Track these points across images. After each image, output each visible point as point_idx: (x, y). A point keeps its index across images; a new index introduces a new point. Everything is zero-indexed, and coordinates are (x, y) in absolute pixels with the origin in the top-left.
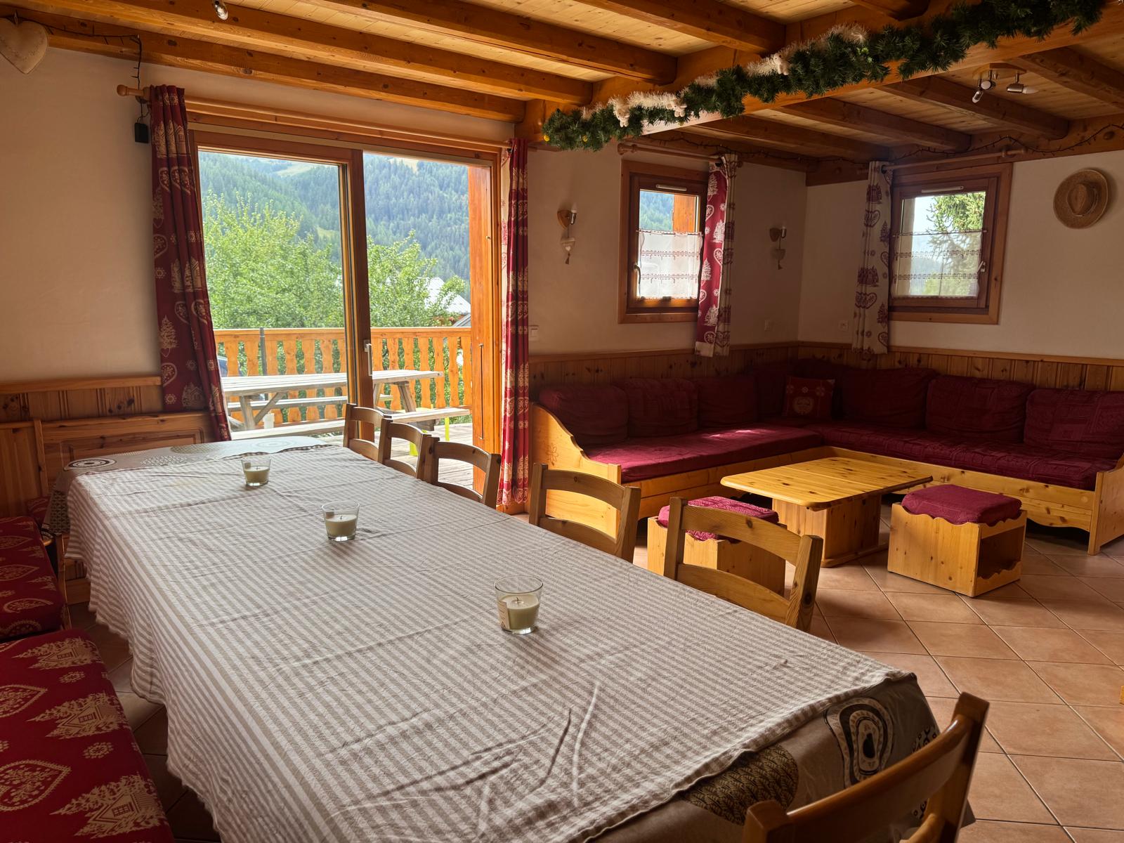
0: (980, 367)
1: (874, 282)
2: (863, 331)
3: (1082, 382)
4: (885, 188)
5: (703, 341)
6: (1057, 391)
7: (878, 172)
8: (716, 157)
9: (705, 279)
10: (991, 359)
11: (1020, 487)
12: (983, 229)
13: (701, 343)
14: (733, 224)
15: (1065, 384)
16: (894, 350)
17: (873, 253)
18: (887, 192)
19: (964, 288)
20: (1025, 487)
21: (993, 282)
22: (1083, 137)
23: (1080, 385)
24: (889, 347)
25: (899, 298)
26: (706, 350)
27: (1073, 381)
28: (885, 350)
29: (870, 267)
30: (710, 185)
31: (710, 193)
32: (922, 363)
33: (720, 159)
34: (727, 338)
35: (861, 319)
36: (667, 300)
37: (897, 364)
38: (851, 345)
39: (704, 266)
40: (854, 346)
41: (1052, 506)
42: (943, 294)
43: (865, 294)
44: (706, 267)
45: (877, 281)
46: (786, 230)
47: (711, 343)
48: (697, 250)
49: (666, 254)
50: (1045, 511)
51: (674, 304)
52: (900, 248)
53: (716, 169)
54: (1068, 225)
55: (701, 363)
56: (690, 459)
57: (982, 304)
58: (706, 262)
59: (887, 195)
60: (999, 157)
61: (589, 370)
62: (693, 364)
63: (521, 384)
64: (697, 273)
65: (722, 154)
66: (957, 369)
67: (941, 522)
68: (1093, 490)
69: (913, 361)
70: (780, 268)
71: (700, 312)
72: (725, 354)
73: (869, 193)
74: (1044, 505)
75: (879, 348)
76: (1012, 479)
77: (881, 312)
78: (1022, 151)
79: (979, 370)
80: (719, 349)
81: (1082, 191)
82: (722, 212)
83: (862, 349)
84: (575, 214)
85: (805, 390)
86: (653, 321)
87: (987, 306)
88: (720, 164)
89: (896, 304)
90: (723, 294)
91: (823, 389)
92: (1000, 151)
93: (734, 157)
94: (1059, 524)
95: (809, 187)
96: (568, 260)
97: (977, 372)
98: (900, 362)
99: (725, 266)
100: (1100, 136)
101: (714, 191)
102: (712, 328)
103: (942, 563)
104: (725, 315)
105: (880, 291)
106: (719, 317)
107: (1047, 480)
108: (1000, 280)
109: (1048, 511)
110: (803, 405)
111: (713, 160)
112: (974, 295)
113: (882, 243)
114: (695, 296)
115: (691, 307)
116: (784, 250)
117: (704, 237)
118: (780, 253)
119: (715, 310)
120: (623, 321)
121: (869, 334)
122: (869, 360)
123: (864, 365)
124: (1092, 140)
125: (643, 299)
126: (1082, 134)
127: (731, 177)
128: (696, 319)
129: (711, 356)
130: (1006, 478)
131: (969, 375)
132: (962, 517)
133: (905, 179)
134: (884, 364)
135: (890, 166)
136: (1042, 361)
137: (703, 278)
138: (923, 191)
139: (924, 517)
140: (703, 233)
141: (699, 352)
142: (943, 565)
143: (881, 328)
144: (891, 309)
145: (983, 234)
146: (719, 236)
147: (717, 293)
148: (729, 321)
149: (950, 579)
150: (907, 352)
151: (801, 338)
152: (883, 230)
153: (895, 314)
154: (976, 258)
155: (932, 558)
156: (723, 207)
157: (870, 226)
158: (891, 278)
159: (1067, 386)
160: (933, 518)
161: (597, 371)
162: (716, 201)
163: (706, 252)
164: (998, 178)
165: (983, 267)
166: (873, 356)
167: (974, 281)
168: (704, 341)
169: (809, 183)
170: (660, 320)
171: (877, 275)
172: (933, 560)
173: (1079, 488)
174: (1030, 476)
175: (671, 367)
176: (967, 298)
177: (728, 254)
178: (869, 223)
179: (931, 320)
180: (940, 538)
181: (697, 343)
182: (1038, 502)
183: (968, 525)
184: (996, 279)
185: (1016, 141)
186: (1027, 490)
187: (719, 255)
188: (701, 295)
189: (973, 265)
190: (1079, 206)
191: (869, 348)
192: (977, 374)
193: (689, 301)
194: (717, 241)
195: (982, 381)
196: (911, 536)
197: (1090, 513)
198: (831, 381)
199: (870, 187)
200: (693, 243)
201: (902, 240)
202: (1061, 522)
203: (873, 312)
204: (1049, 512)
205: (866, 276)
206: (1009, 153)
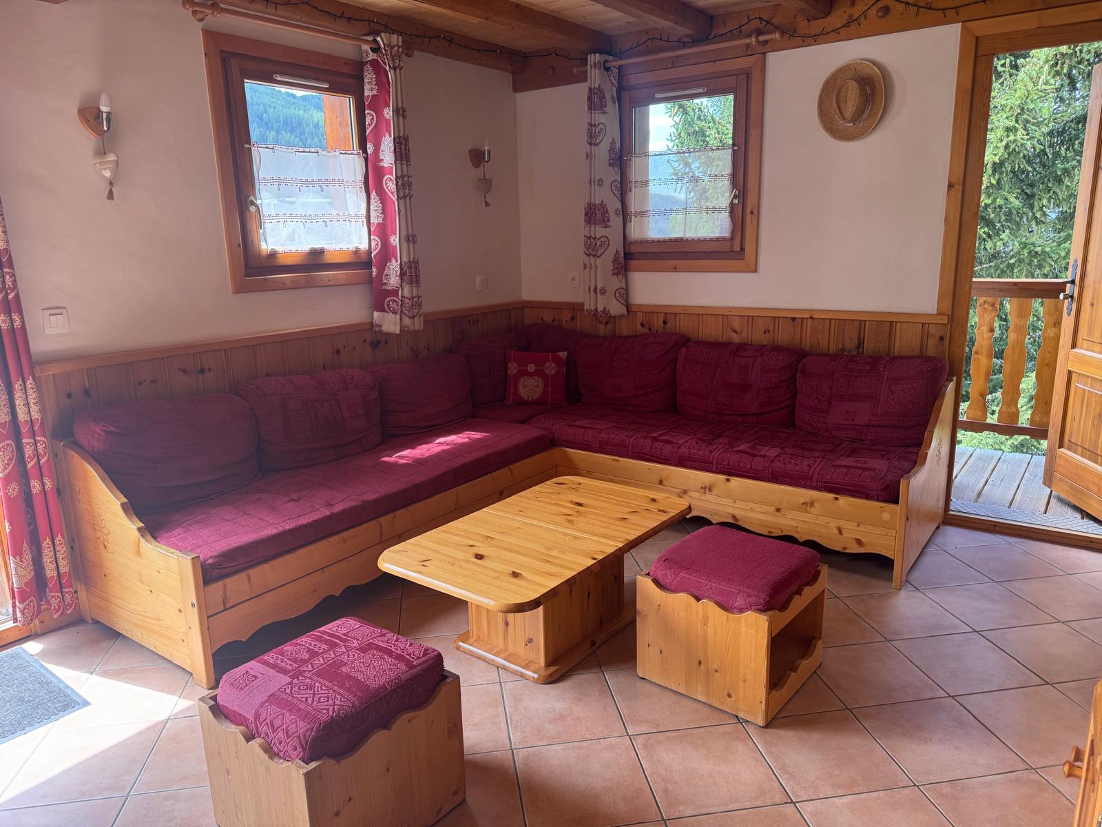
0: (737, 328)
1: (605, 222)
2: (596, 288)
3: (861, 343)
4: (610, 92)
5: (383, 310)
6: (834, 357)
7: (600, 68)
8: (370, 38)
9: (376, 222)
10: (750, 317)
11: (802, 501)
12: (734, 145)
13: (381, 314)
14: (406, 139)
15: (841, 347)
16: (634, 309)
17: (600, 182)
18: (613, 97)
19: (714, 226)
20: (808, 500)
21: (748, 216)
22: (851, 16)
23: (858, 348)
24: (628, 306)
25: (636, 242)
26: (390, 323)
27: (850, 343)
28: (624, 311)
29: (597, 202)
30: (366, 81)
31: (367, 93)
32: (668, 325)
33: (375, 41)
34: (419, 305)
35: (593, 271)
36: (317, 253)
37: (639, 327)
38: (582, 305)
39: (372, 201)
40: (586, 307)
41: (844, 524)
42: (690, 235)
43: (594, 238)
44: (375, 204)
45: (608, 221)
46: (489, 151)
47: (395, 312)
48: (360, 177)
49: (307, 183)
50: (836, 531)
51: (329, 259)
52: (634, 175)
53: (372, 56)
54: (835, 137)
55: (386, 342)
56: (343, 512)
57: (737, 248)
58: (373, 195)
59: (614, 102)
60: (748, 45)
61: (185, 371)
62: (375, 345)
63: (22, 416)
64: (363, 211)
65: (377, 33)
66: (710, 331)
67: (709, 607)
68: (897, 502)
69: (658, 323)
70: (487, 204)
71: (374, 269)
72: (417, 327)
73: (589, 99)
74: (834, 524)
75: (616, 309)
76: (791, 488)
77: (615, 260)
78: (777, 36)
79: (735, 331)
80: (407, 321)
81: (852, 91)
82: (388, 122)
83: (596, 310)
84: (109, 114)
85: (531, 368)
86: (296, 286)
87: (742, 249)
88: (376, 50)
89: (634, 249)
90: (405, 244)
91: (553, 365)
92: (750, 36)
93: (396, 39)
94: (854, 549)
95: (518, 95)
96: (111, 192)
97: (735, 335)
98: (642, 325)
99: (402, 202)
100: (873, 12)
101: (372, 89)
102: (394, 292)
103: (716, 671)
104: (411, 273)
105: (613, 232)
106: (402, 275)
107: (836, 489)
108: (756, 213)
109: (840, 531)
110: (530, 388)
111: (367, 42)
112: (726, 233)
113: (611, 168)
114: (364, 246)
115: (361, 262)
116: (491, 180)
117: (366, 159)
118: (485, 184)
119: (394, 267)
120: (240, 288)
121: (603, 291)
122: (607, 323)
123: (602, 330)
124: (862, 19)
125: (273, 255)
126: (850, 11)
127: (395, 69)
128: (370, 280)
129: (398, 332)
130: (783, 487)
131: (724, 340)
132: (739, 602)
133: (635, 79)
134: (625, 329)
135: (614, 61)
136: (811, 318)
137: (373, 220)
138: (658, 96)
139: (683, 599)
140: (365, 151)
141: (380, 326)
142: (718, 674)
143: (616, 283)
144: (628, 256)
145: (734, 151)
146: (387, 157)
147: (395, 240)
148: (418, 282)
149: (729, 696)
150: (650, 312)
151: (526, 296)
152: (612, 150)
153: (633, 262)
154: (726, 184)
155: (700, 663)
156: (388, 113)
157: (594, 144)
158: (625, 215)
159: (843, 350)
160: (698, 599)
161: (202, 371)
162: (377, 104)
163: (372, 180)
164: (748, 74)
165: (735, 197)
166: (610, 319)
167: (725, 216)
168: (386, 312)
169: (517, 88)
170: (310, 285)
171: (607, 212)
172: (703, 666)
173: (878, 500)
174: (815, 484)
175: (338, 352)
176: (718, 239)
177: (404, 184)
178: (592, 140)
179: (675, 269)
180: (710, 632)
181: (376, 314)
182: (826, 519)
183: (750, 616)
184: (752, 213)
185: (768, 22)
186: (812, 504)
187: (390, 185)
188: (373, 244)
189: (722, 195)
190: (849, 111)
191: (604, 309)
192: (735, 338)
193: (357, 252)
194: (385, 164)
195: (742, 347)
196: (667, 628)
197: (893, 533)
198: (563, 355)
199: (590, 89)
200: (351, 167)
201: (635, 163)
202: (856, 545)
203: (605, 263)
204: (841, 533)
205: (594, 214)
206: (762, 38)
